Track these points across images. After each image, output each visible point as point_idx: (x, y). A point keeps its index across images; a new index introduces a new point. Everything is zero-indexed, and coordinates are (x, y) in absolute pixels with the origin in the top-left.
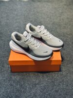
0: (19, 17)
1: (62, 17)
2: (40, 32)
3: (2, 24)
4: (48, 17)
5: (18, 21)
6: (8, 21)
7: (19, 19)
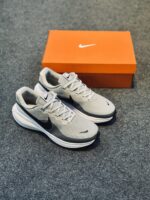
0: (50, 15)
1: (139, 18)
2: (69, 87)
3: (16, 27)
4: (110, 17)
5: (47, 22)
6: (28, 22)
7: (49, 19)
